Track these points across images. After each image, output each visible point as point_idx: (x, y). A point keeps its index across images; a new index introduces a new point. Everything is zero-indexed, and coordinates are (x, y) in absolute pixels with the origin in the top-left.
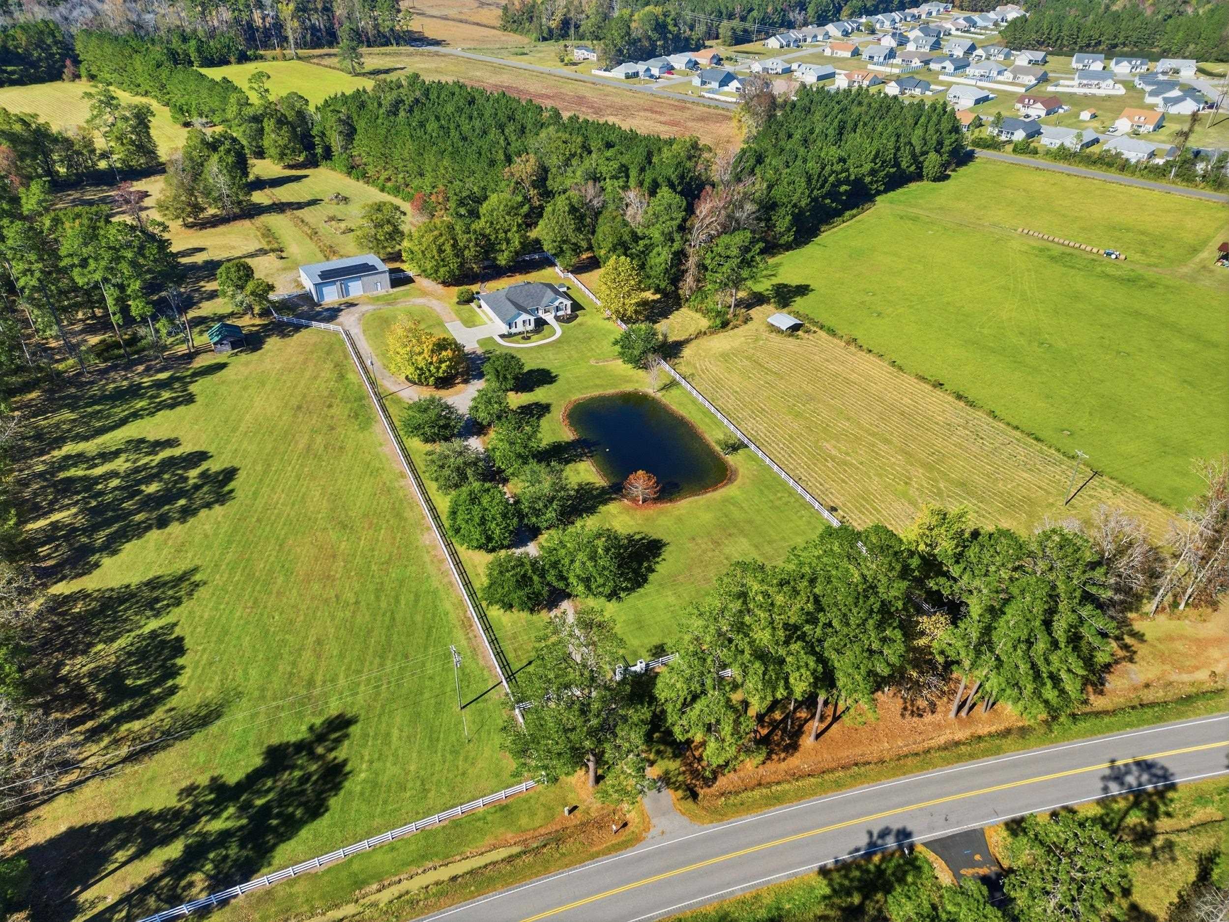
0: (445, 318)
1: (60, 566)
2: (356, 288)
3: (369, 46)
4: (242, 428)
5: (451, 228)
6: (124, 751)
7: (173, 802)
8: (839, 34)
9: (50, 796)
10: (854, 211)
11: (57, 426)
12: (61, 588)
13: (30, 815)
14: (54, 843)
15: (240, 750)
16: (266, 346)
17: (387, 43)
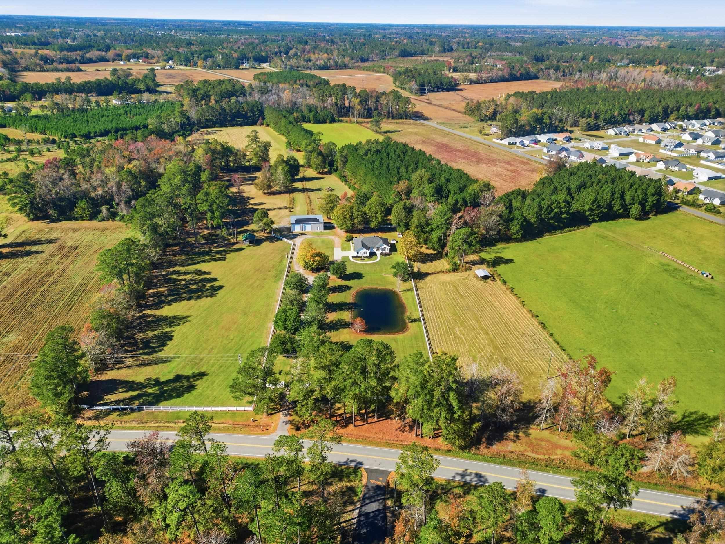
0: (336, 245)
1: (152, 305)
2: (309, 228)
3: (392, 119)
4: (235, 273)
5: (352, 208)
6: (138, 363)
7: (142, 381)
8: (659, 130)
9: (112, 369)
10: (571, 229)
11: (178, 260)
12: (148, 312)
13: (104, 372)
14: (106, 381)
15: (169, 372)
16: (262, 245)
17: (401, 118)
